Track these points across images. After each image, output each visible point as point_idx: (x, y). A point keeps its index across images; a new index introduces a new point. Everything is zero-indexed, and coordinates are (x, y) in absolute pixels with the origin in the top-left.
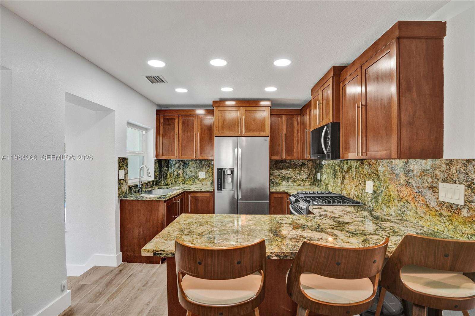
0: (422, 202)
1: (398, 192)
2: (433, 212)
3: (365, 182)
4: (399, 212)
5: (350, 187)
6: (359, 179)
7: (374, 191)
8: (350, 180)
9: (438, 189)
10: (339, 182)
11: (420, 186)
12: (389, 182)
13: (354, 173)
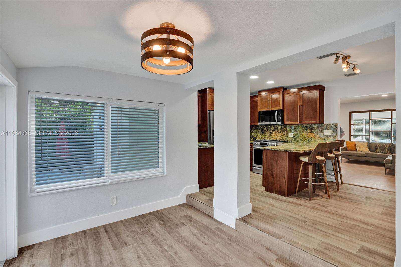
0: (317, 137)
1: (307, 135)
2: (322, 139)
3: (288, 133)
4: (308, 141)
5: (276, 136)
6: (284, 132)
7: (293, 136)
8: (277, 133)
9: (324, 132)
10: (267, 135)
11: (317, 132)
12: (302, 132)
13: (280, 130)
